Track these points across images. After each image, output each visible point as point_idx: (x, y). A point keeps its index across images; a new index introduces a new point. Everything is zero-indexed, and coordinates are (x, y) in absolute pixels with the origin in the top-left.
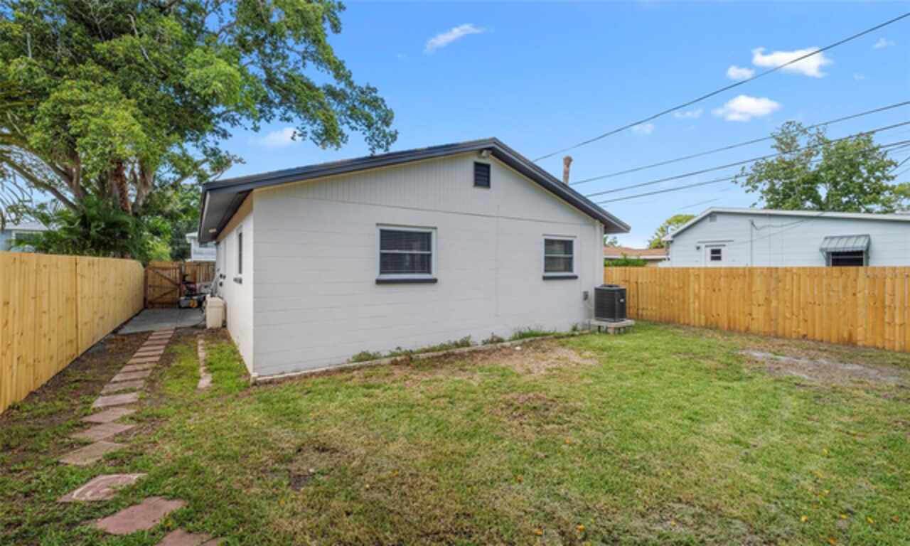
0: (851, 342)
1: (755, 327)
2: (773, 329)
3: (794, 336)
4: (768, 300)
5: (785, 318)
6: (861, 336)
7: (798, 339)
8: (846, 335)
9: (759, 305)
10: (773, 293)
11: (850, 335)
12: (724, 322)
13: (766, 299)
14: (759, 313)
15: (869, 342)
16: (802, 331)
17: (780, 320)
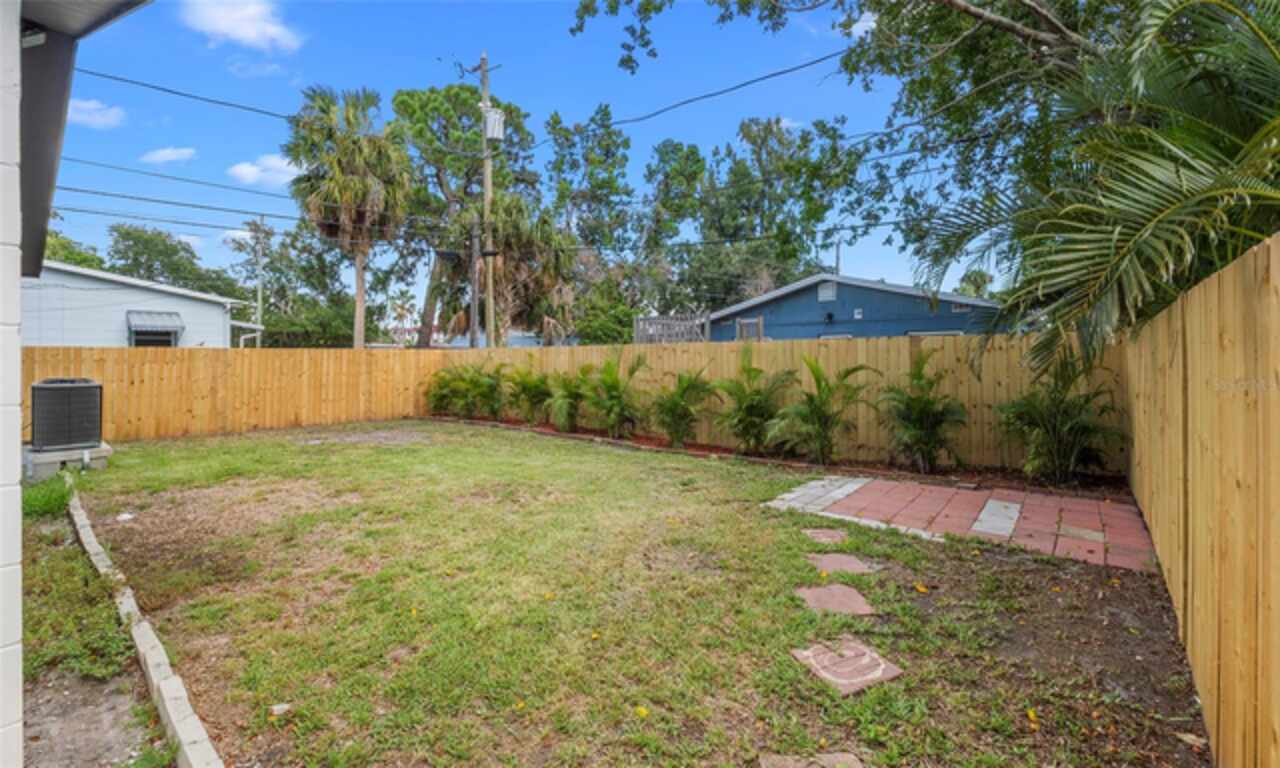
0: (296, 424)
1: (198, 426)
2: (220, 425)
3: (244, 428)
4: (214, 391)
5: (235, 408)
6: (305, 417)
7: (249, 431)
8: (293, 417)
9: (203, 398)
10: (219, 380)
11: (297, 419)
12: (149, 428)
13: (212, 388)
14: (202, 408)
15: (312, 421)
16: (253, 421)
17: (228, 412)
